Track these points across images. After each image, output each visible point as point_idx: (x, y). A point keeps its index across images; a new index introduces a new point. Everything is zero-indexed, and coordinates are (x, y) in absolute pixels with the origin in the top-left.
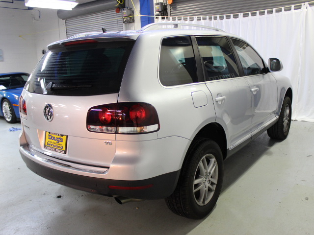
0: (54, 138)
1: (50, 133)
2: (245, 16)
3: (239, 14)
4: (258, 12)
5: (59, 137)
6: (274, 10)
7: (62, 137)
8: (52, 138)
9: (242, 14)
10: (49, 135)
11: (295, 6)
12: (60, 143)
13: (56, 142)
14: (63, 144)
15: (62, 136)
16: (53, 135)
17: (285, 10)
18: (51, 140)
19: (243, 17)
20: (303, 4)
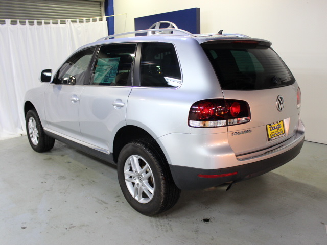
0: (275, 127)
1: (270, 125)
2: (14, 23)
3: (6, 20)
4: (27, 21)
5: (277, 124)
6: (43, 21)
7: (280, 124)
8: (273, 128)
9: (10, 20)
10: (270, 127)
11: (61, 21)
12: (280, 128)
13: (277, 130)
14: (282, 128)
15: (280, 122)
16: (272, 126)
17: (53, 24)
18: (273, 131)
19: (11, 24)
20: (67, 20)
